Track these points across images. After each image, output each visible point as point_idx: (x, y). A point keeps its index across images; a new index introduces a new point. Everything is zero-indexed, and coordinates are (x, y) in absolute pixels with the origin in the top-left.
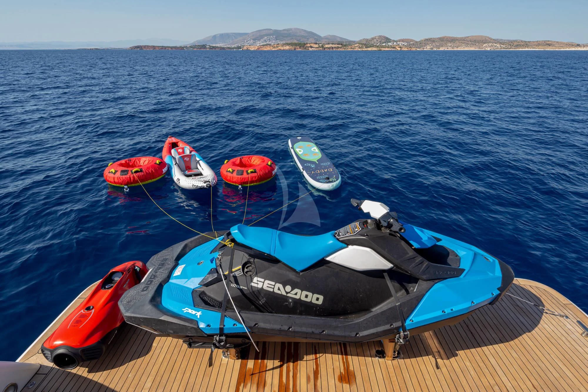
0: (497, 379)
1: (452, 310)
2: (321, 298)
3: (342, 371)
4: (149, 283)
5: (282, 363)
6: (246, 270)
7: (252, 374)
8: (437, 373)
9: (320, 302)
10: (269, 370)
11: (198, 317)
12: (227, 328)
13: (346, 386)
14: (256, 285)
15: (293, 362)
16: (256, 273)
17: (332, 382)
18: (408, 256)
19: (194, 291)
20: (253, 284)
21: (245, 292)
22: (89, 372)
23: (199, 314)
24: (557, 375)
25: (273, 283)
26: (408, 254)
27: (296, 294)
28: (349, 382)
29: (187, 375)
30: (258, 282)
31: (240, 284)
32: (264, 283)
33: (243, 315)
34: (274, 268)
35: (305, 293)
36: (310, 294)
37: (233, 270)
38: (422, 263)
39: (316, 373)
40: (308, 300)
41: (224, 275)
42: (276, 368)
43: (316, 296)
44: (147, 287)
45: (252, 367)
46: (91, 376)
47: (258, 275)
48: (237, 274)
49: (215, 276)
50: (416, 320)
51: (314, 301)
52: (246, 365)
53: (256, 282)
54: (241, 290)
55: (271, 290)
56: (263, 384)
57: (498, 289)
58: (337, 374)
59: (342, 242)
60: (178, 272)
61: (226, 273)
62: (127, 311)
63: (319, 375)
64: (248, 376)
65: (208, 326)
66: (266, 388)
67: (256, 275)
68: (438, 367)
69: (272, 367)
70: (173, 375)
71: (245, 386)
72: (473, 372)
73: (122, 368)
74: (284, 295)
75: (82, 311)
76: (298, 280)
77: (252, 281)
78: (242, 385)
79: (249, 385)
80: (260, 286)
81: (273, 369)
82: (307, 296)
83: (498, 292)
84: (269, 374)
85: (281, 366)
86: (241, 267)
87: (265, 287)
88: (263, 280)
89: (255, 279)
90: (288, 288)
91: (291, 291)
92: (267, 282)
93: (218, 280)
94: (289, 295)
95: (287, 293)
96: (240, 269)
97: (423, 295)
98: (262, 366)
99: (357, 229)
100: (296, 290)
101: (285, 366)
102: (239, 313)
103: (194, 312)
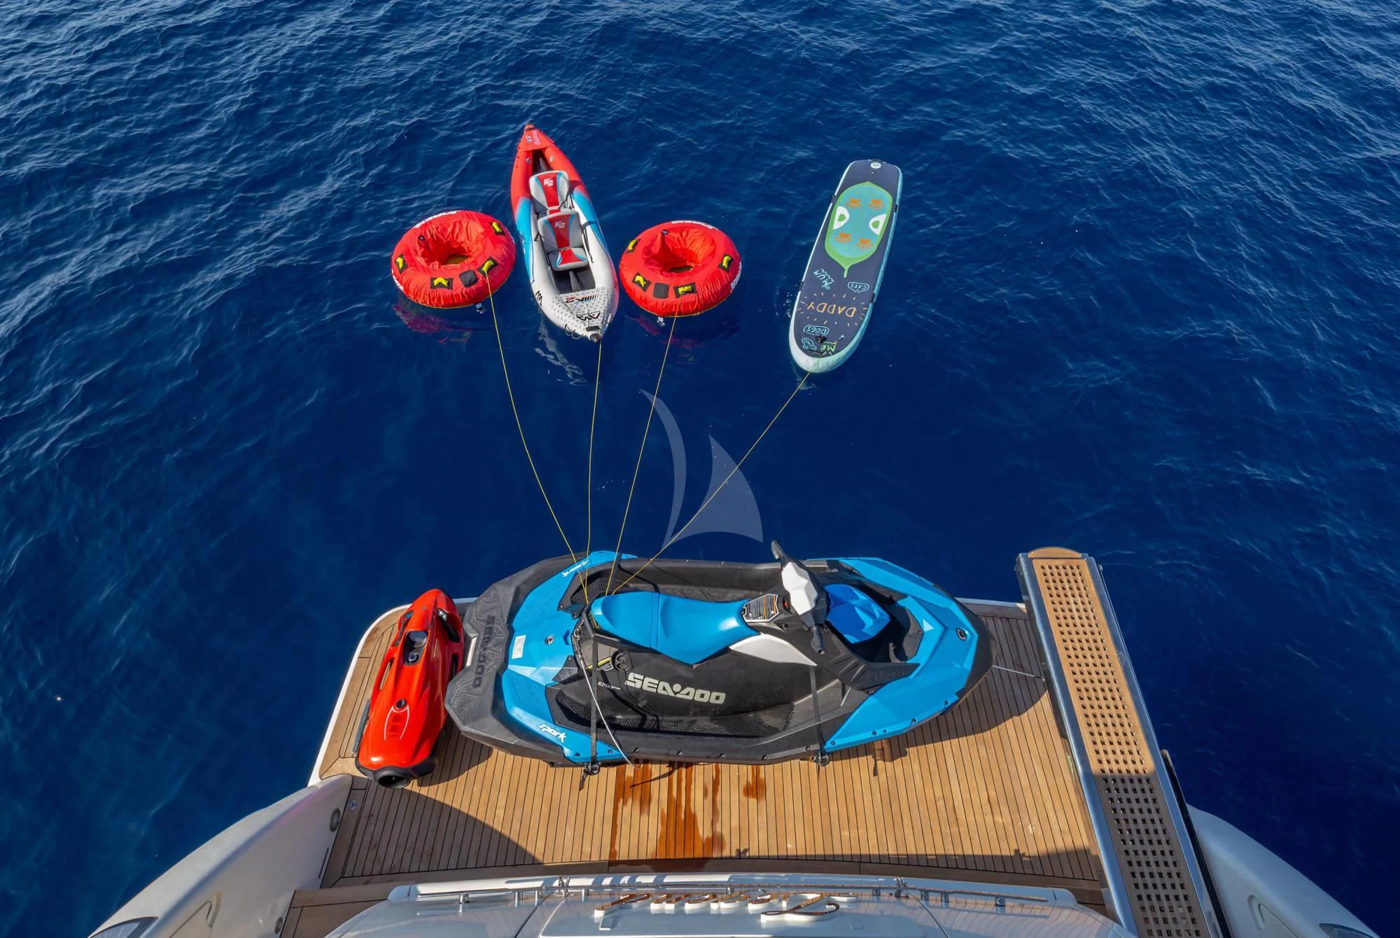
0: (947, 789)
1: (885, 731)
2: (723, 696)
3: (750, 780)
4: (479, 670)
5: (671, 769)
6: (617, 662)
7: (634, 786)
8: (872, 782)
9: (721, 701)
10: (655, 779)
11: (562, 741)
12: (600, 757)
13: (753, 801)
14: (632, 685)
15: (687, 768)
16: (632, 667)
17: (735, 797)
18: (838, 657)
19: (548, 690)
20: (629, 683)
21: (618, 694)
22: (420, 785)
23: (562, 736)
24: (1025, 783)
25: (657, 682)
26: (839, 653)
27: (688, 694)
28: (757, 796)
29: (548, 788)
30: (636, 680)
31: (610, 682)
32: (643, 681)
33: (620, 738)
34: (656, 661)
35: (700, 692)
36: (707, 693)
37: (600, 663)
38: (856, 666)
39: (716, 783)
40: (705, 700)
41: (587, 670)
42: (664, 776)
43: (715, 694)
44: (480, 679)
45: (632, 775)
46: (424, 791)
47: (635, 669)
48: (605, 669)
49: (575, 671)
50: (838, 743)
51: (713, 701)
52: (624, 771)
53: (633, 680)
54: (613, 691)
55: (654, 690)
56: (648, 800)
57: (957, 694)
58: (743, 783)
59: (751, 628)
60: (517, 652)
61: (590, 667)
62: (464, 723)
63: (720, 787)
64: (628, 790)
65: (578, 754)
66: (651, 805)
67: (632, 670)
68: (875, 773)
69: (658, 775)
70: (531, 786)
71: (625, 803)
72: (918, 780)
73: (462, 778)
74: (672, 697)
75: (392, 709)
76: (691, 675)
77: (626, 679)
78: (621, 801)
79: (630, 801)
80: (638, 685)
81: (660, 778)
82: (702, 696)
83: (956, 698)
84: (654, 785)
85: (670, 773)
86: (610, 659)
87: (645, 687)
88: (642, 677)
89: (631, 676)
90: (677, 687)
91: (681, 690)
92: (647, 680)
93: (579, 677)
94: (678, 696)
95: (675, 693)
96: (609, 662)
97: (851, 714)
98: (647, 773)
99: (773, 612)
100: (688, 689)
101: (676, 772)
102: (613, 735)
103: (555, 733)
